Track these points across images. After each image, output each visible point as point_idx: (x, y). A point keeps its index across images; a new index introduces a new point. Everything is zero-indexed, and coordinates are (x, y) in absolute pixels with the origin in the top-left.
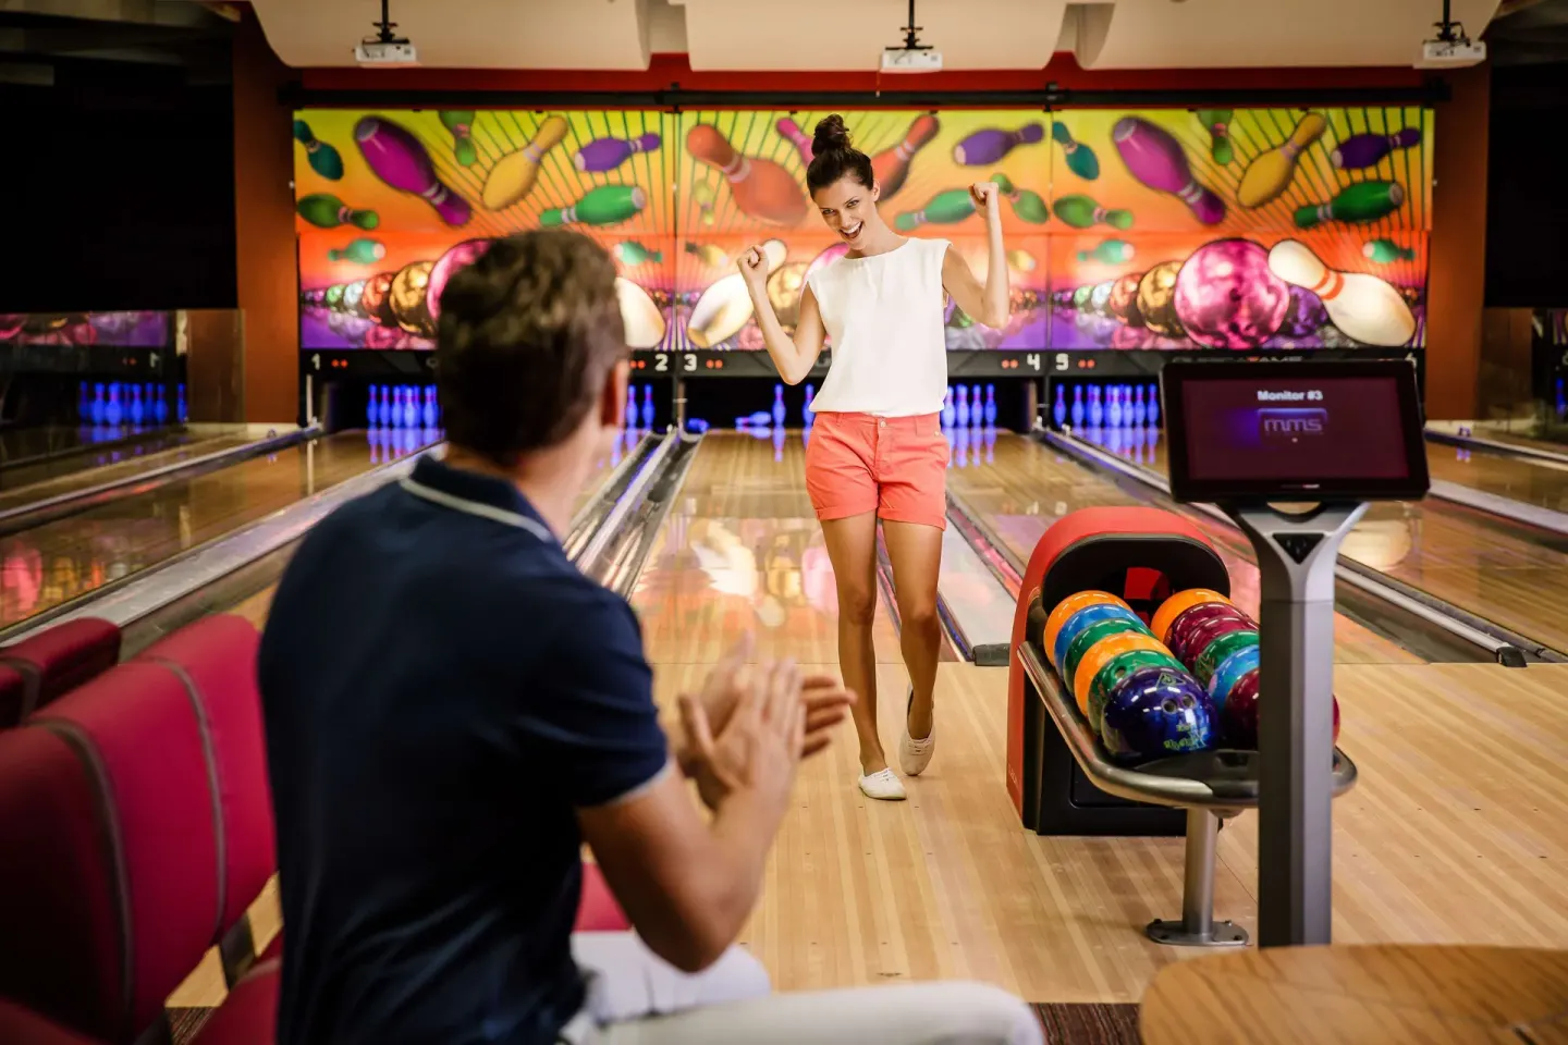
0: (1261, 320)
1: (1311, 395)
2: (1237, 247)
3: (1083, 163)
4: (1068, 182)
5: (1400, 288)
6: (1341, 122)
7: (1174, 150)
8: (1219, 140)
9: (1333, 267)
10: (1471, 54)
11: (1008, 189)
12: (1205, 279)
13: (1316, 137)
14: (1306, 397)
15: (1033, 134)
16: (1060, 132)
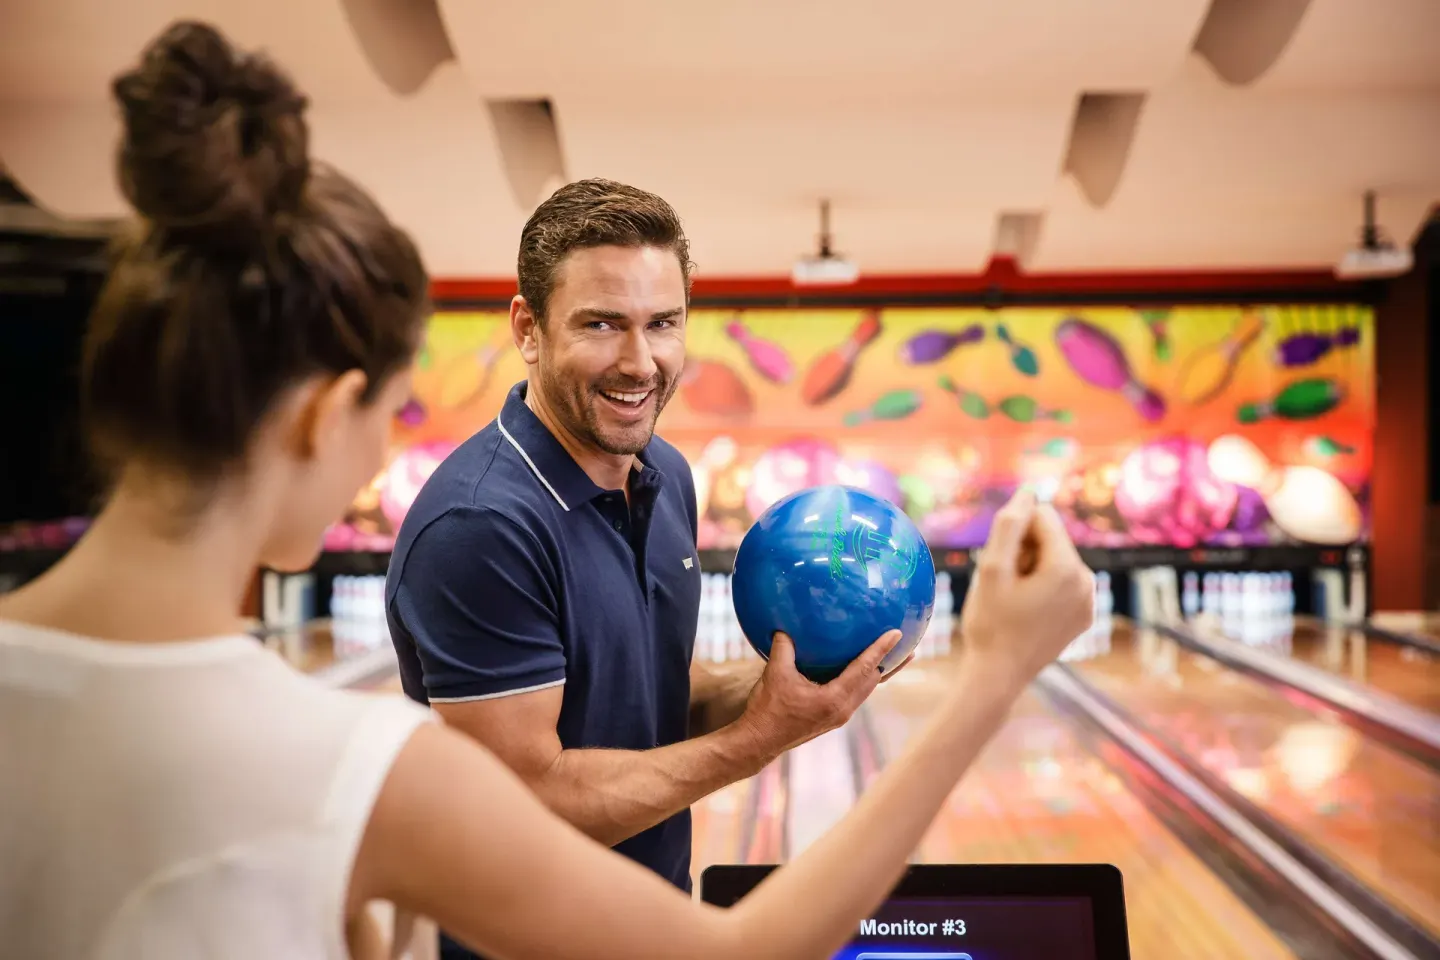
0: (1204, 515)
1: (948, 927)
2: (1180, 443)
3: (1026, 362)
4: (1012, 381)
5: (1344, 480)
6: (1280, 322)
7: (1114, 350)
8: (1160, 339)
9: (1276, 460)
10: (1396, 261)
11: (952, 388)
12: (1149, 474)
13: (1253, 336)
14: (939, 930)
15: (974, 334)
16: (1003, 333)
